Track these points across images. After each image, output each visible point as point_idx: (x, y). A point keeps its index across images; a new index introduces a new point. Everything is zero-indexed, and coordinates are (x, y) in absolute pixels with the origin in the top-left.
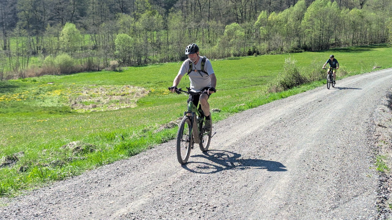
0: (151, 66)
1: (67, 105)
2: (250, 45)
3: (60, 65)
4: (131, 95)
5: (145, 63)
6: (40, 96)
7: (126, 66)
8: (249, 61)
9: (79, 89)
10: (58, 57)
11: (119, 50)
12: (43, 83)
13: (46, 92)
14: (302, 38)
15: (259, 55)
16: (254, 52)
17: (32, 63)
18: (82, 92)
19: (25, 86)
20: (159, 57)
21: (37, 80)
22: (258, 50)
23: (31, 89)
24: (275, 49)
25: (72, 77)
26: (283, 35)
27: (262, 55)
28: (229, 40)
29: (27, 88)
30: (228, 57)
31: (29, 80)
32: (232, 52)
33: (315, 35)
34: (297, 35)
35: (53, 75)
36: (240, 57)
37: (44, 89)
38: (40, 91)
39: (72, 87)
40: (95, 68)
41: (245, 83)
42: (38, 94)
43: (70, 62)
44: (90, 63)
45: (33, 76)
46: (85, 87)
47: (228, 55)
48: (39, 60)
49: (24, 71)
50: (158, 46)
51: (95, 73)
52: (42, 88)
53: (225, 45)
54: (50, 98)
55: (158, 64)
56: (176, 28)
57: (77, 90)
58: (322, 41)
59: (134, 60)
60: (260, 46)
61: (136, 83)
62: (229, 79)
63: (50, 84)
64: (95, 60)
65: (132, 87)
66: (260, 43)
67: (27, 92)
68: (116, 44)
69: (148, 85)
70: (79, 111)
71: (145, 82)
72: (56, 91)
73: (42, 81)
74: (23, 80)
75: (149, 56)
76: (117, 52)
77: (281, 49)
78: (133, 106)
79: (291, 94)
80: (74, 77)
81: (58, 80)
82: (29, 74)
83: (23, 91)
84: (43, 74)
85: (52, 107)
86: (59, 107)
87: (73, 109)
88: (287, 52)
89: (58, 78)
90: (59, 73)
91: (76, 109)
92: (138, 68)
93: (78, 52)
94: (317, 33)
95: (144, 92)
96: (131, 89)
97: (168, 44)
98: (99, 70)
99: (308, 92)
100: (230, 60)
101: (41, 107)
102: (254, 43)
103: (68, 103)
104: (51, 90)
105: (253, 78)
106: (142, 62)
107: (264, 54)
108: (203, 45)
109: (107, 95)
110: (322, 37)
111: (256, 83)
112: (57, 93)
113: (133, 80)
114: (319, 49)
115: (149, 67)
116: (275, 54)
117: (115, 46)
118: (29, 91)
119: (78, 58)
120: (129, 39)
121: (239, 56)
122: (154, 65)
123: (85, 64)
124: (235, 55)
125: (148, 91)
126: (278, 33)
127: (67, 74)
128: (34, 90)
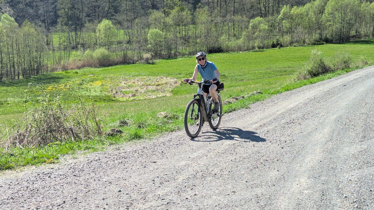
0: (181, 59)
1: (109, 94)
2: (273, 38)
3: (98, 59)
4: (165, 85)
5: (175, 57)
6: (83, 86)
7: (158, 59)
8: (274, 53)
9: (117, 80)
10: (96, 51)
11: (151, 44)
12: (84, 75)
13: (88, 82)
14: (324, 30)
15: (282, 47)
16: (278, 45)
17: (73, 56)
18: (121, 83)
19: (68, 78)
20: (188, 50)
21: (78, 72)
22: (281, 42)
23: (74, 80)
24: (297, 42)
25: (110, 69)
26: (305, 28)
27: (285, 48)
28: (254, 33)
29: (70, 79)
30: (252, 49)
31: (71, 73)
32: (256, 45)
33: (337, 28)
34: (319, 28)
35: (92, 67)
36: (265, 49)
37: (86, 80)
38: (83, 82)
39: (111, 79)
40: (130, 61)
41: (270, 73)
42: (81, 84)
43: (108, 56)
44: (125, 56)
45: (74, 69)
46: (123, 78)
47: (252, 47)
48: (79, 54)
49: (66, 64)
50: (186, 40)
51: (130, 65)
52: (84, 79)
53: (249, 38)
54: (93, 88)
55: (187, 57)
56: (204, 23)
57: (116, 81)
58: (343, 33)
59: (164, 53)
60: (283, 38)
61: (169, 75)
62: (255, 70)
63: (91, 75)
64: (130, 53)
65: (165, 78)
66: (283, 36)
67: (71, 82)
68: (148, 39)
69: (179, 76)
70: (121, 99)
71: (176, 73)
72: (97, 82)
73: (83, 73)
74: (66, 72)
75: (178, 49)
76: (150, 46)
77: (304, 41)
78: (168, 95)
79: (319, 81)
80: (111, 69)
81: (97, 72)
82: (71, 67)
83: (68, 82)
84: (83, 66)
85: (96, 95)
86: (102, 96)
87: (115, 97)
88: (309, 44)
89: (97, 70)
90: (97, 66)
91: (117, 98)
92: (169, 60)
93: (114, 46)
94: (338, 26)
95: (176, 83)
96: (164, 80)
97: (196, 37)
98: (133, 63)
99: (333, 79)
100: (254, 53)
101: (86, 96)
102: (277, 36)
103: (109, 92)
104: (92, 81)
105: (277, 69)
106: (172, 55)
107: (287, 46)
108: (229, 38)
109: (143, 85)
110: (343, 30)
111: (281, 74)
112: (98, 84)
113: (166, 72)
114: (340, 41)
115: (179, 60)
116: (297, 47)
117: (148, 40)
118: (73, 82)
119: (114, 51)
120: (160, 34)
121: (263, 48)
122: (184, 58)
123: (120, 58)
124: (259, 48)
125: (180, 82)
126: (300, 27)
127: (105, 67)
128: (78, 81)
